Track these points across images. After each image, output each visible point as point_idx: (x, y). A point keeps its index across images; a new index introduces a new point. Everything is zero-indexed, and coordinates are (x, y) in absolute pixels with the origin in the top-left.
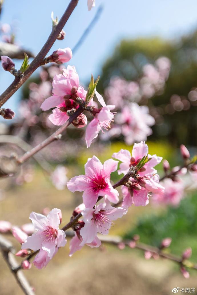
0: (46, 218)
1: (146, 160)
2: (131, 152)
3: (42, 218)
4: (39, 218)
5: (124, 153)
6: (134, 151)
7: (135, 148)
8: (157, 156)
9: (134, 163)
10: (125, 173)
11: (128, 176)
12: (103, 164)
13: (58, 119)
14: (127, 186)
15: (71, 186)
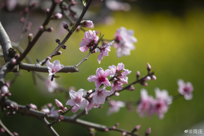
0: (76, 93)
1: (122, 71)
2: (117, 67)
3: (75, 93)
4: (73, 93)
5: (114, 67)
6: (118, 66)
7: (119, 65)
8: (129, 70)
9: (117, 72)
10: (113, 76)
11: (114, 77)
12: (104, 71)
13: (84, 49)
14: (113, 82)
15: (89, 79)
